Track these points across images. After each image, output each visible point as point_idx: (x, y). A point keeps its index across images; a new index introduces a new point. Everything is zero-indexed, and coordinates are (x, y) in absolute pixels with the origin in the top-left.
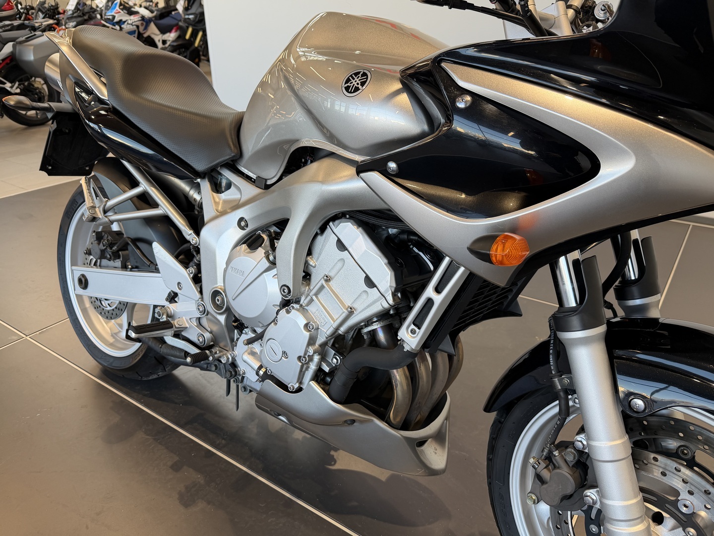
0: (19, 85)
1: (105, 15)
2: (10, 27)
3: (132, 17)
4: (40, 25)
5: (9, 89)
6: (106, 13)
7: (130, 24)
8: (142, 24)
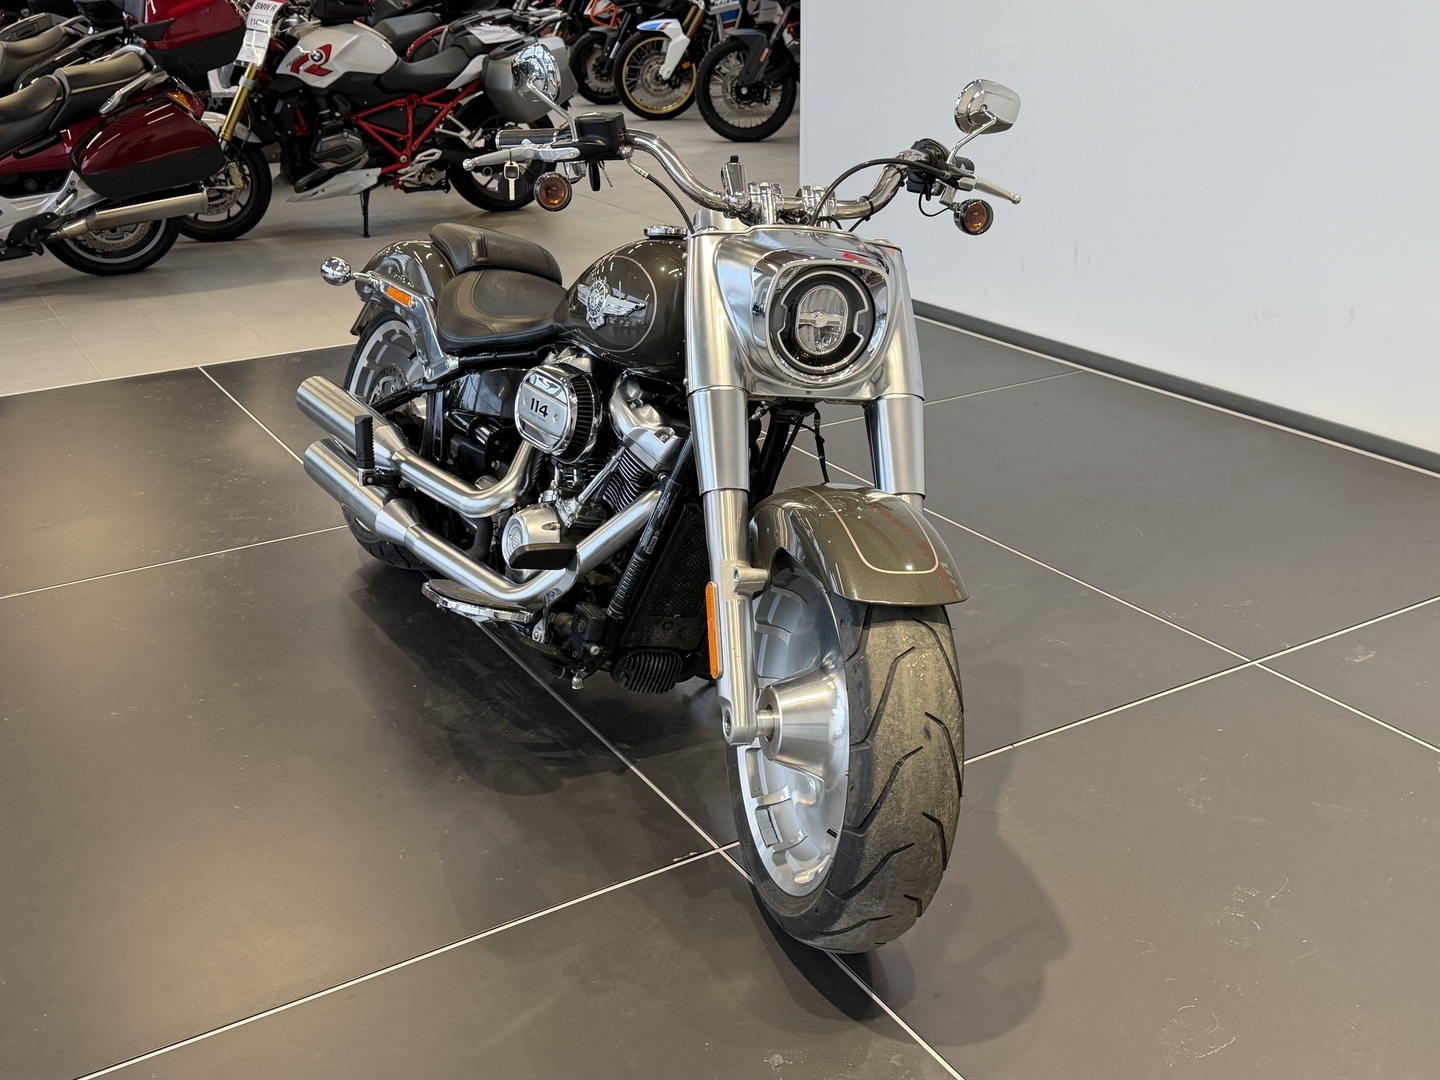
0: (483, 133)
5: (466, 141)
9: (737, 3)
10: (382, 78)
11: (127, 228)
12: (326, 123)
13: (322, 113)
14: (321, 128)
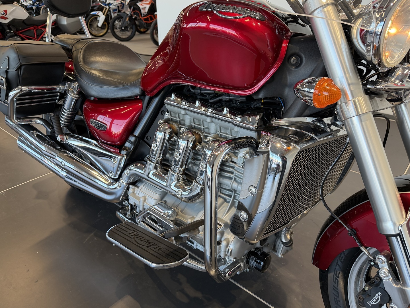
9: (117, 7)
10: (25, 21)
12: (9, 34)
13: (7, 31)
14: (7, 36)
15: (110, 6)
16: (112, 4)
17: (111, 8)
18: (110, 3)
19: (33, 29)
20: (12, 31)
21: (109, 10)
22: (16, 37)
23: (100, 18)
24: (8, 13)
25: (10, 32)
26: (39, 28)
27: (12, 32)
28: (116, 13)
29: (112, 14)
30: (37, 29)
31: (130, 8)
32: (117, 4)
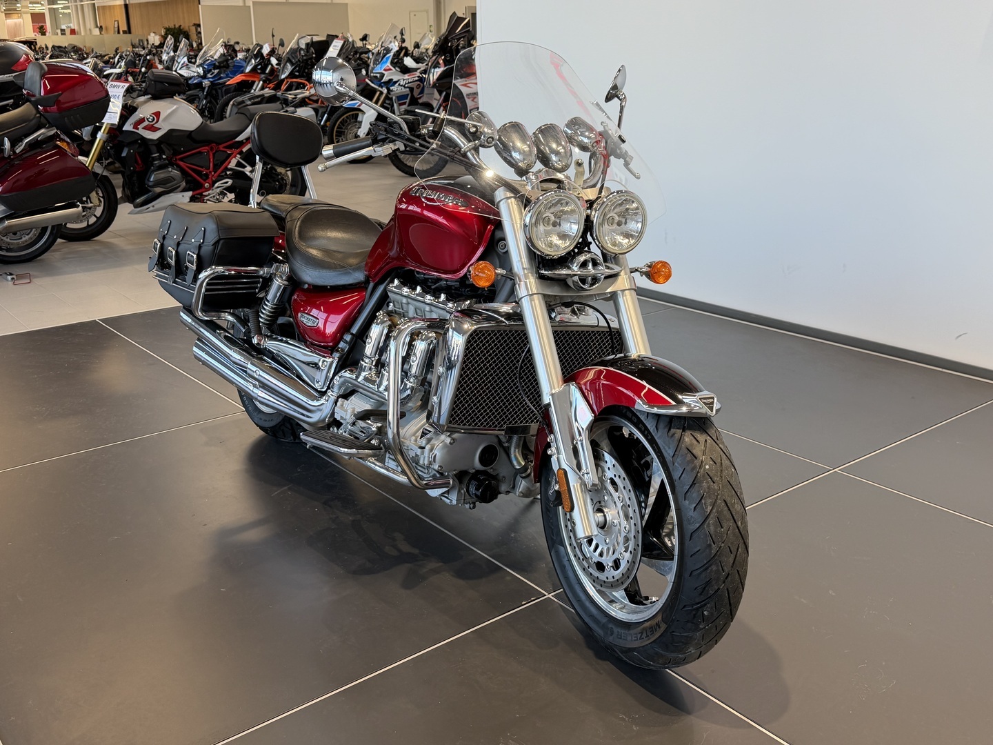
1: (372, 72)
2: (259, 99)
3: (406, 76)
4: (294, 98)
5: (248, 174)
6: (373, 69)
7: (402, 86)
8: (418, 86)
9: (408, 89)
10: (193, 133)
11: (24, 232)
12: (156, 162)
13: (154, 155)
14: (153, 166)
15: (391, 88)
16: (396, 82)
17: (391, 93)
18: (391, 80)
19: (208, 151)
20: (164, 155)
21: (387, 97)
22: (170, 169)
23: (365, 116)
24: (162, 117)
25: (160, 158)
26: (221, 149)
27: (164, 157)
28: (405, 103)
29: (395, 105)
30: (217, 151)
31: (440, 93)
32: (409, 83)
